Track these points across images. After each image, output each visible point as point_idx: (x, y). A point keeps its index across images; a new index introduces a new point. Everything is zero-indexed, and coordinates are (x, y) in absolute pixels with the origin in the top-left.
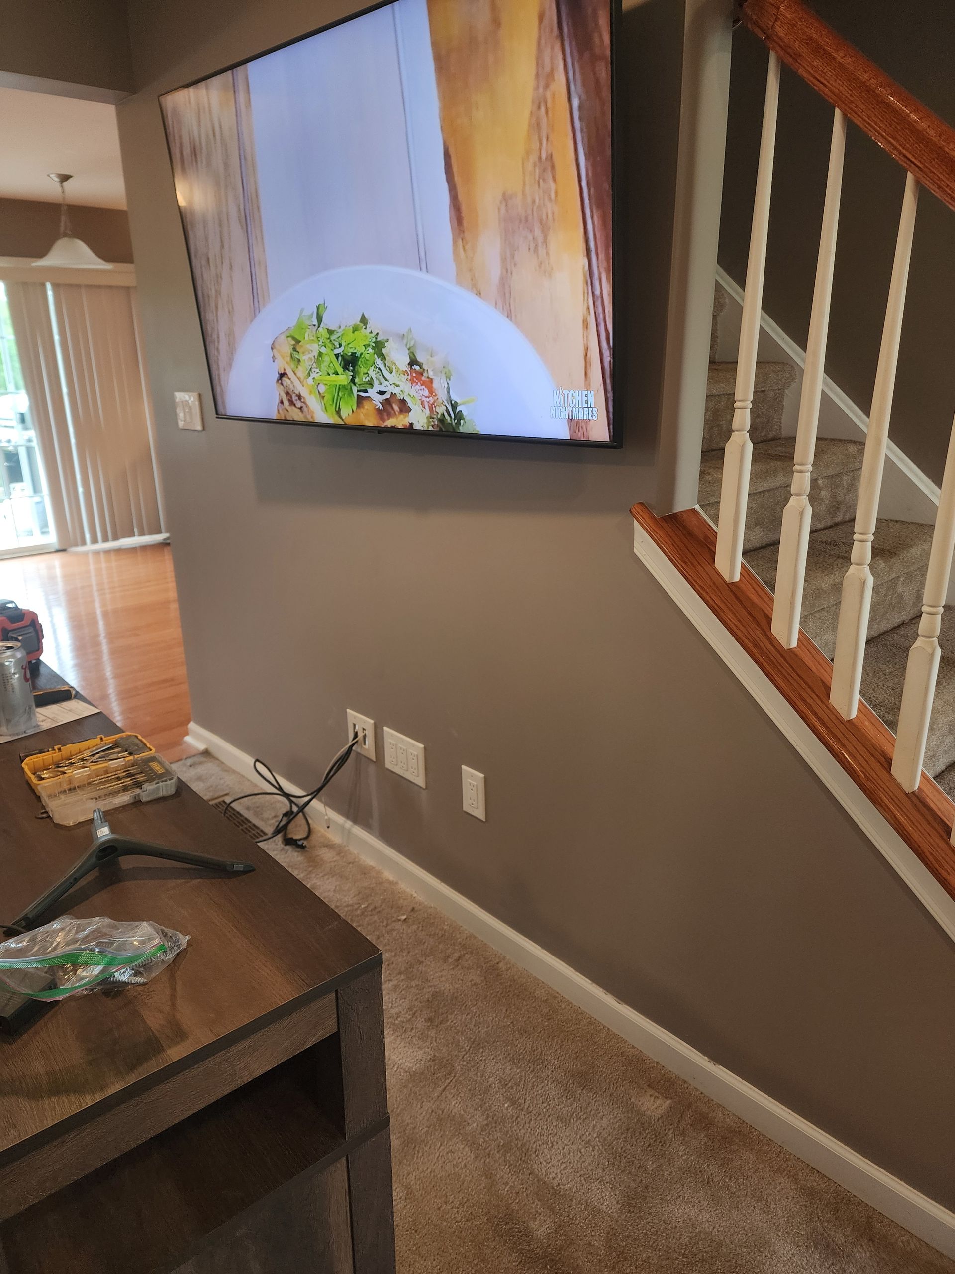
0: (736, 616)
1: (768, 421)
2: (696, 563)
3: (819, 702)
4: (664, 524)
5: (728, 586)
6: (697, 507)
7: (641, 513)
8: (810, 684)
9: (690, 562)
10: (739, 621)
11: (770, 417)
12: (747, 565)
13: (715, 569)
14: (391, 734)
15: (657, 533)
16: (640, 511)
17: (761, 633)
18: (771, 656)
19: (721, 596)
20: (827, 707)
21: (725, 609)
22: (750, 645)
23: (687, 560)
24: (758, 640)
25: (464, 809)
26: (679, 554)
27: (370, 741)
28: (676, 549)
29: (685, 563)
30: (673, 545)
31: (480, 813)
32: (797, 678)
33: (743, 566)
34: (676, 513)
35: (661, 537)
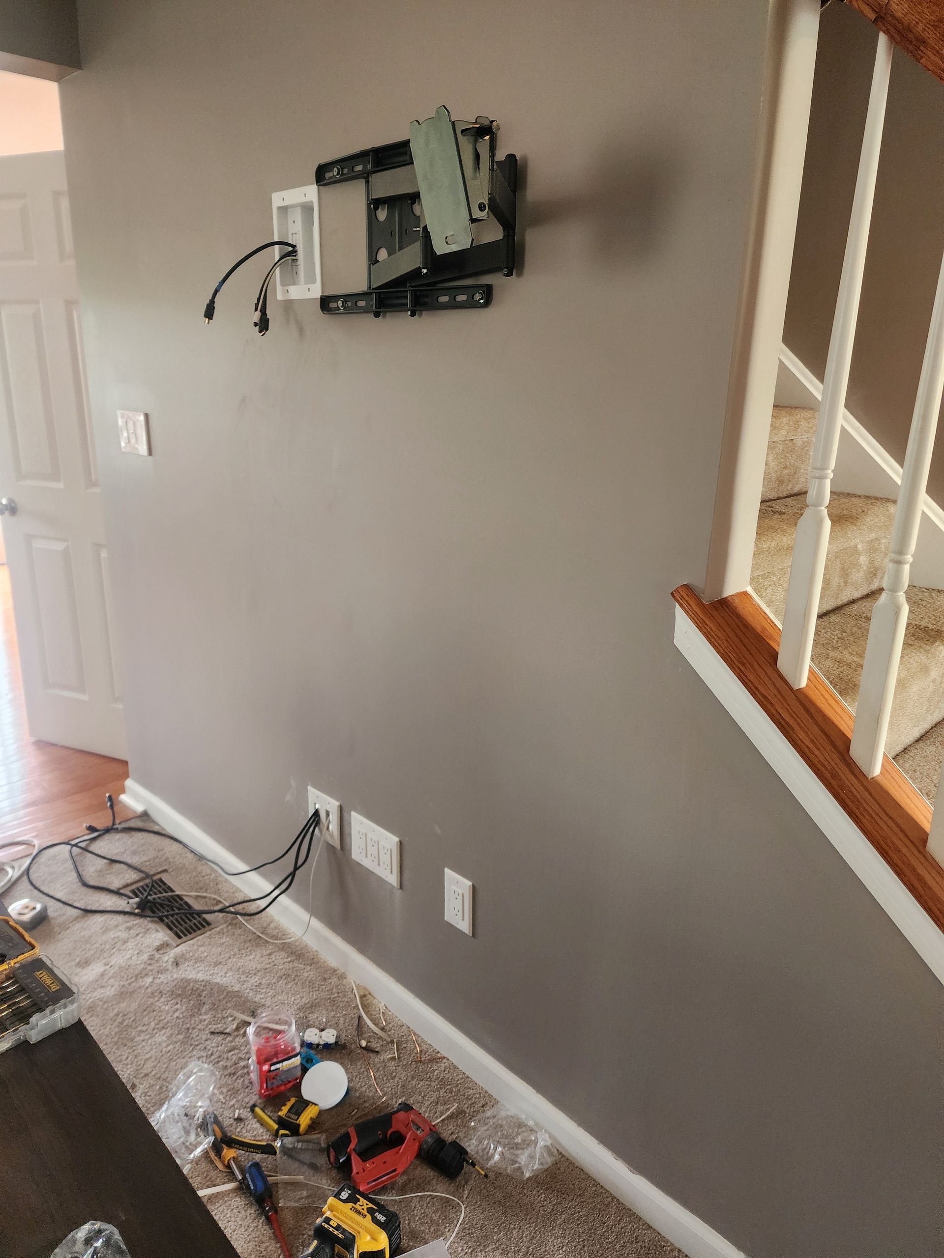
0: (808, 736)
1: (795, 473)
2: (756, 665)
3: (916, 852)
4: (715, 613)
5: (795, 694)
6: (749, 589)
7: (687, 598)
8: (903, 826)
9: (750, 663)
10: (812, 741)
11: (797, 468)
12: (816, 670)
13: (778, 672)
14: (359, 823)
15: (707, 624)
16: (685, 596)
17: (838, 757)
18: (853, 790)
19: (788, 708)
20: (924, 856)
21: (795, 726)
22: (828, 775)
23: (745, 661)
24: (835, 766)
25: (446, 919)
26: (736, 653)
27: (334, 827)
28: (731, 646)
29: (743, 664)
30: (727, 640)
31: (465, 926)
32: (885, 818)
33: (811, 671)
34: (726, 598)
35: (711, 629)
